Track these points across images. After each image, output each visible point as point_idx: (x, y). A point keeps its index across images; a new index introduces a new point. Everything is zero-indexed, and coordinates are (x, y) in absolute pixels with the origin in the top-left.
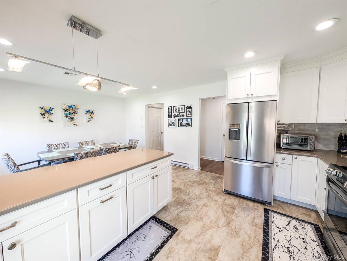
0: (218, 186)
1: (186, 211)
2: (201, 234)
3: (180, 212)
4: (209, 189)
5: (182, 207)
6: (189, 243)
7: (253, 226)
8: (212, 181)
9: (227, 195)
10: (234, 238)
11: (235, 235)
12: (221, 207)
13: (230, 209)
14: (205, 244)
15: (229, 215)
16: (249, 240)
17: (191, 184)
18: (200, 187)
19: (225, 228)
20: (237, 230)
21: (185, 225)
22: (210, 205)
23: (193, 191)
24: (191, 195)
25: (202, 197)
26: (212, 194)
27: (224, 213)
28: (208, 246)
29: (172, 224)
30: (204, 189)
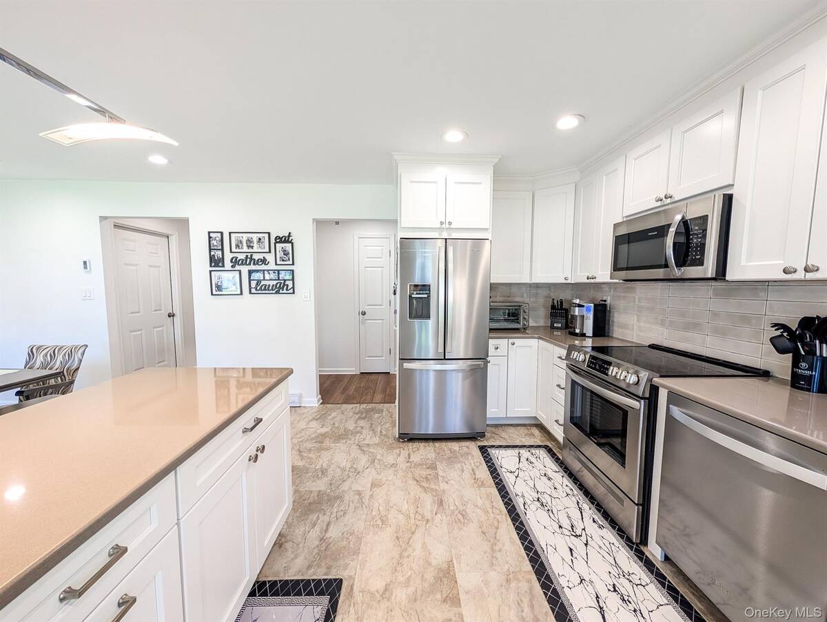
0: (381, 432)
1: (337, 519)
2: (401, 556)
3: (325, 528)
4: (365, 442)
5: (325, 514)
6: (387, 594)
7: (479, 487)
8: (362, 423)
9: (406, 444)
10: (464, 528)
11: (462, 520)
12: (410, 475)
13: (428, 472)
14: (421, 575)
15: (433, 486)
16: (487, 518)
17: (317, 445)
18: (341, 445)
19: (439, 515)
20: (461, 508)
21: (355, 557)
22: (387, 480)
23: (330, 461)
24: (330, 472)
25: (360, 468)
26: (379, 452)
27: (422, 484)
28: (430, 576)
29: (320, 574)
30: (354, 447)
